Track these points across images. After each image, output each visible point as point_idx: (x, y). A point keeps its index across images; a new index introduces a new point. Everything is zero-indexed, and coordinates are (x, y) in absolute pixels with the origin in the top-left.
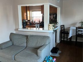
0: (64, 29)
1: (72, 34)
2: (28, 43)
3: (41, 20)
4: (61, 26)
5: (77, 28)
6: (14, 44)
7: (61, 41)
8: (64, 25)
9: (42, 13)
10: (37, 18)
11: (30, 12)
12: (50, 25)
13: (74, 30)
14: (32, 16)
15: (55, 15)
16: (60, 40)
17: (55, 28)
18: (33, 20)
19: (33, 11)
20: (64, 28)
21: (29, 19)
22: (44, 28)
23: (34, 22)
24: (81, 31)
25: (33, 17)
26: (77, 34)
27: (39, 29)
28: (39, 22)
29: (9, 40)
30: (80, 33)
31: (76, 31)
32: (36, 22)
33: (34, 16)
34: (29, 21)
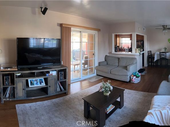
0: (151, 55)
1: (157, 58)
2: (119, 63)
3: (130, 47)
4: (148, 51)
5: (160, 53)
6: (108, 64)
7: (149, 65)
8: (151, 51)
9: (130, 40)
10: (126, 44)
11: (120, 38)
12: (137, 49)
13: (158, 54)
14: (121, 42)
15: (142, 42)
16: (147, 64)
17: (140, 52)
18: (122, 47)
19: (122, 38)
20: (151, 53)
21: (118, 45)
22: (133, 52)
23: (123, 48)
24: (164, 55)
25: (122, 44)
26: (161, 57)
27: (128, 53)
28: (128, 48)
29: (104, 60)
30: (163, 56)
31: (160, 56)
32: (124, 48)
33: (123, 42)
34: (119, 47)
